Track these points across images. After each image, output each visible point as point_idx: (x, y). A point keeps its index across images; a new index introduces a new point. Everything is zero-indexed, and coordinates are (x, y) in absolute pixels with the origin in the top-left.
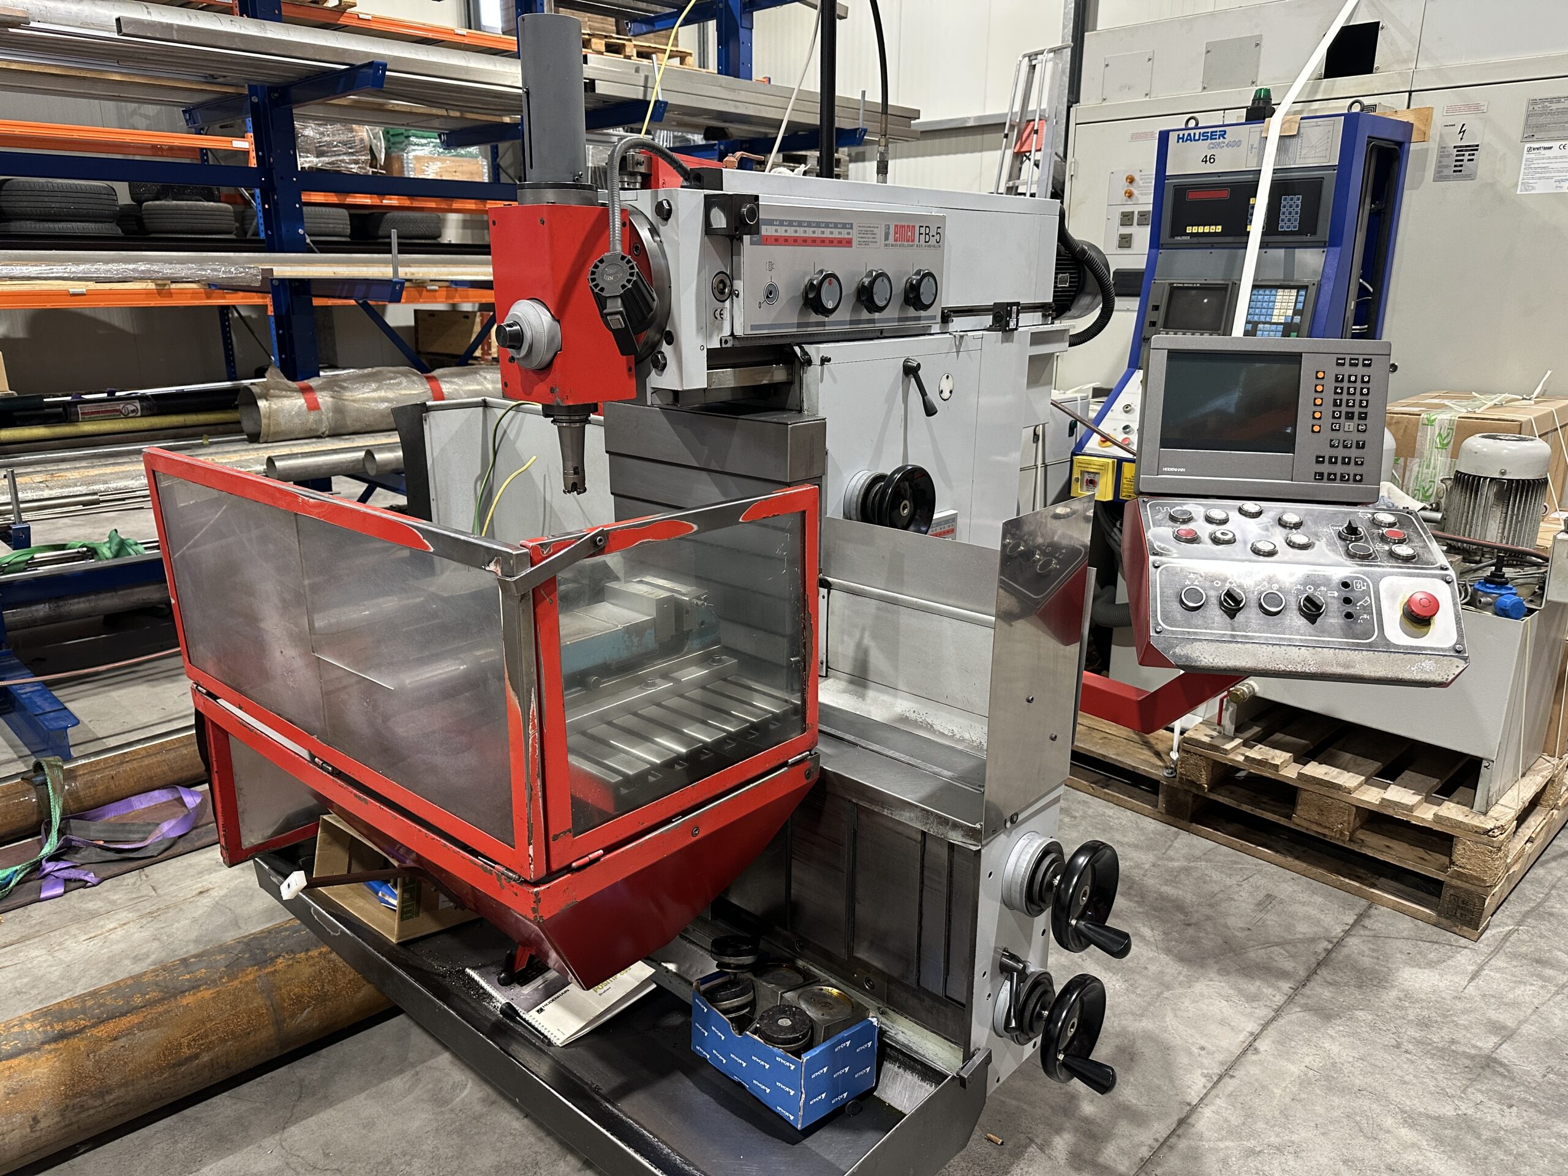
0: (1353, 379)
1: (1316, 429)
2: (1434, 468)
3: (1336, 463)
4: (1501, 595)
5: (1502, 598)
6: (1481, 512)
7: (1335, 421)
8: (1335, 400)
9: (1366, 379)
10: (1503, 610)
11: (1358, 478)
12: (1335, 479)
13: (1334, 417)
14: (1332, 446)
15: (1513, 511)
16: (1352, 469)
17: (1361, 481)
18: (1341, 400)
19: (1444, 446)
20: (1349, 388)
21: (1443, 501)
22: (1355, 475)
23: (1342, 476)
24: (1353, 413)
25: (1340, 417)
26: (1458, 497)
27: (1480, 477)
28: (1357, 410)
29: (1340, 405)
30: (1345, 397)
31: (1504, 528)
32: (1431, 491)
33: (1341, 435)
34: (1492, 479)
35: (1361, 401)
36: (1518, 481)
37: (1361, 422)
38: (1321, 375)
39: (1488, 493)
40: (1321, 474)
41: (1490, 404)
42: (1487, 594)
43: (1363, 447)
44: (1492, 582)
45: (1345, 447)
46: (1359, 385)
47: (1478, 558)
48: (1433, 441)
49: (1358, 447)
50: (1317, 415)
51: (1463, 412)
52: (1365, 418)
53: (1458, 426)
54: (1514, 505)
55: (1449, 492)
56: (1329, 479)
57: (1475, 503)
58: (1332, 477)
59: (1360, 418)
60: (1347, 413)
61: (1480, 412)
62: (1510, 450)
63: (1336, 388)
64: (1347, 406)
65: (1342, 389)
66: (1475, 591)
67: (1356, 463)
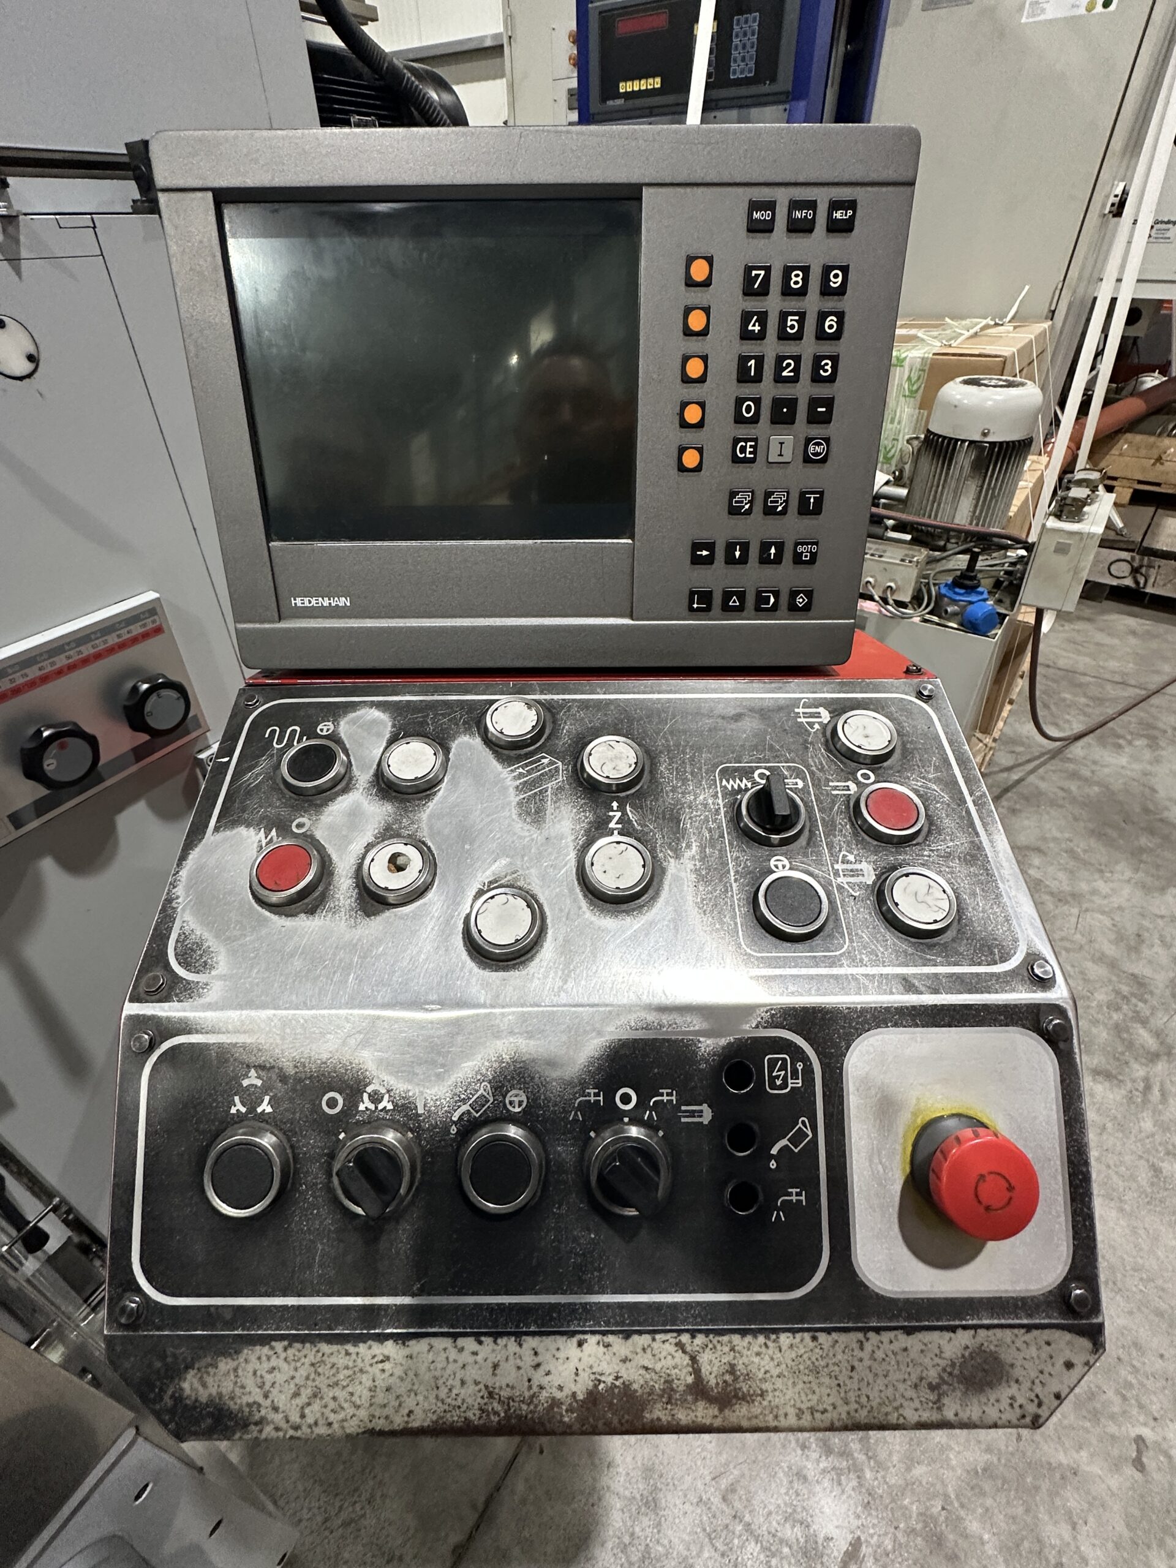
0: (796, 280)
1: (691, 459)
2: (899, 423)
3: (743, 560)
4: (971, 603)
5: (970, 608)
6: (953, 485)
7: (743, 431)
8: (743, 360)
9: (836, 282)
10: (970, 622)
11: (801, 601)
12: (740, 609)
13: (739, 419)
14: (734, 511)
15: (989, 484)
16: (785, 576)
17: (807, 608)
18: (760, 360)
19: (913, 393)
20: (784, 316)
21: (907, 467)
22: (794, 594)
23: (761, 599)
24: (792, 403)
25: (755, 420)
26: (926, 464)
27: (957, 440)
28: (804, 391)
29: (758, 378)
30: (771, 347)
31: (976, 506)
32: (893, 451)
33: (756, 477)
34: (971, 442)
35: (817, 364)
36: (1001, 443)
37: (816, 431)
38: (699, 270)
39: (964, 460)
40: (706, 597)
41: (967, 334)
42: (954, 602)
43: (818, 510)
44: (962, 586)
45: (769, 511)
46: (813, 302)
47: (942, 543)
48: (900, 385)
49: (804, 509)
50: (693, 414)
51: (936, 346)
52: (826, 419)
53: (931, 365)
54: (992, 476)
55: (917, 456)
56: (726, 608)
57: (947, 474)
58: (734, 602)
59: (814, 419)
60: (777, 403)
61: (959, 346)
62: (995, 400)
63: (746, 317)
64: (779, 379)
65: (763, 318)
66: (940, 596)
67: (797, 559)
